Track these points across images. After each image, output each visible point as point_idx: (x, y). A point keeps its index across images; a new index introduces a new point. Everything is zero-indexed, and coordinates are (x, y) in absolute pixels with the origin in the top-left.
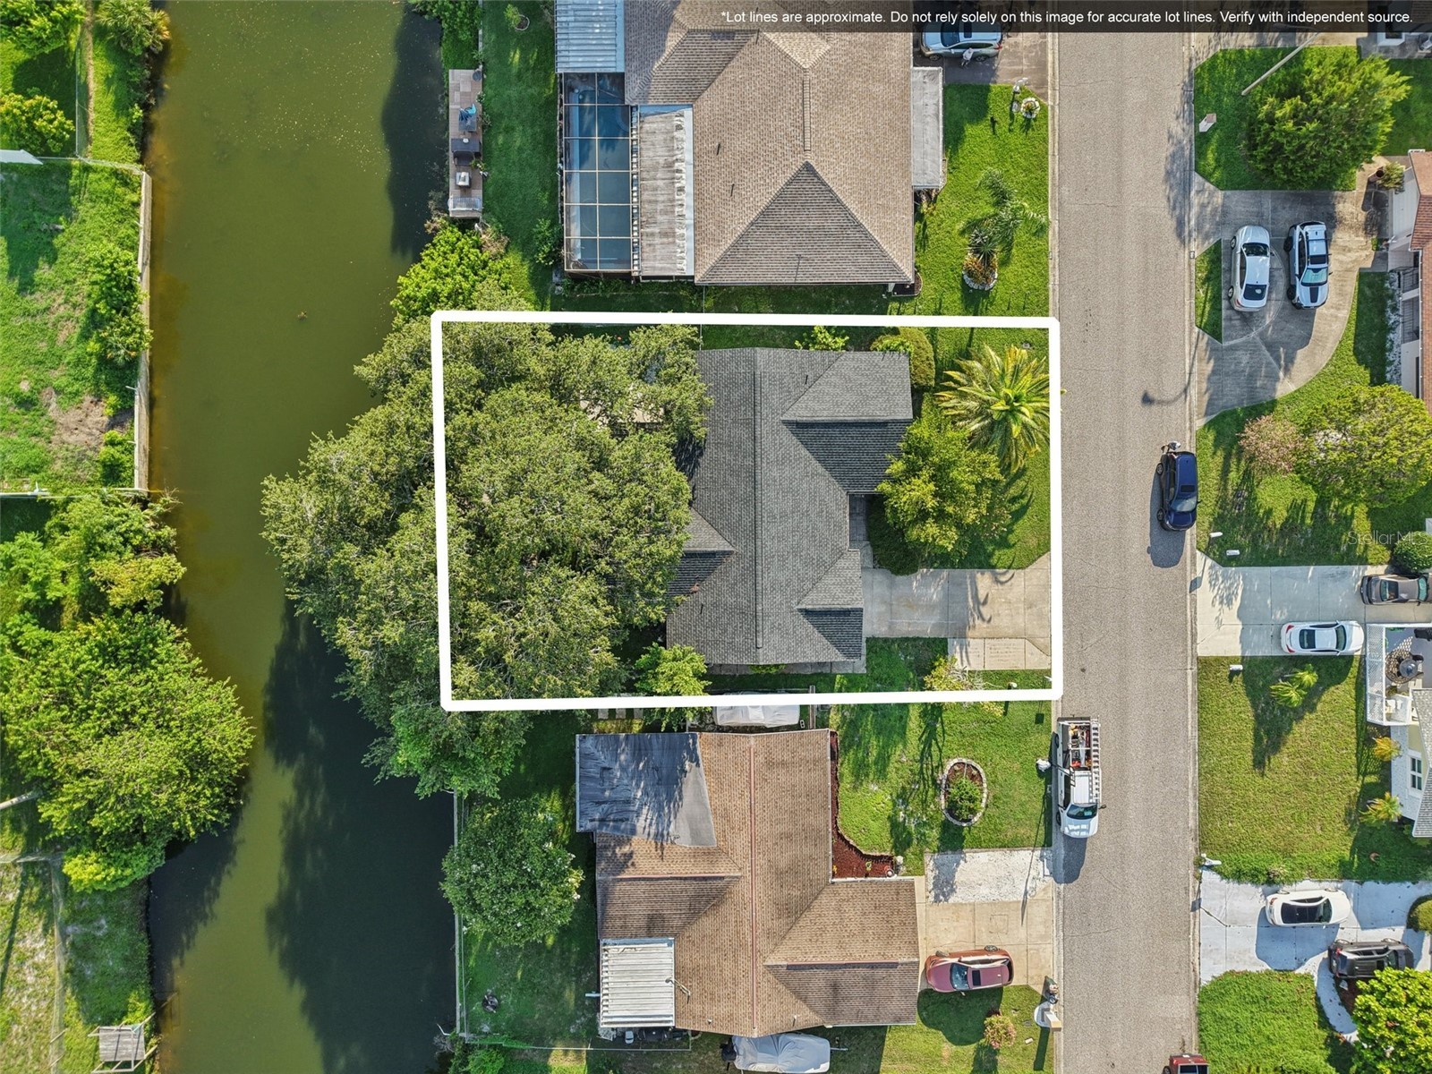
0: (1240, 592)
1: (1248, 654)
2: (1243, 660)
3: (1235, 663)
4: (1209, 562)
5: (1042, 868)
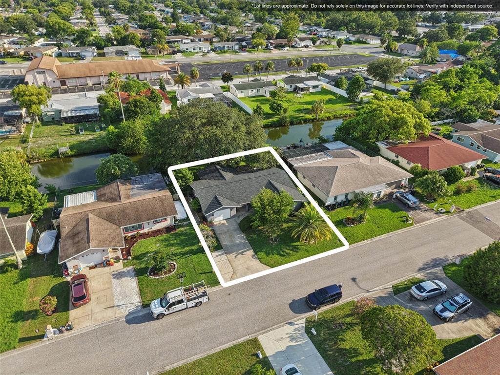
0: (299, 343)
1: (270, 359)
2: (266, 358)
3: (262, 354)
4: (304, 325)
5: (132, 308)
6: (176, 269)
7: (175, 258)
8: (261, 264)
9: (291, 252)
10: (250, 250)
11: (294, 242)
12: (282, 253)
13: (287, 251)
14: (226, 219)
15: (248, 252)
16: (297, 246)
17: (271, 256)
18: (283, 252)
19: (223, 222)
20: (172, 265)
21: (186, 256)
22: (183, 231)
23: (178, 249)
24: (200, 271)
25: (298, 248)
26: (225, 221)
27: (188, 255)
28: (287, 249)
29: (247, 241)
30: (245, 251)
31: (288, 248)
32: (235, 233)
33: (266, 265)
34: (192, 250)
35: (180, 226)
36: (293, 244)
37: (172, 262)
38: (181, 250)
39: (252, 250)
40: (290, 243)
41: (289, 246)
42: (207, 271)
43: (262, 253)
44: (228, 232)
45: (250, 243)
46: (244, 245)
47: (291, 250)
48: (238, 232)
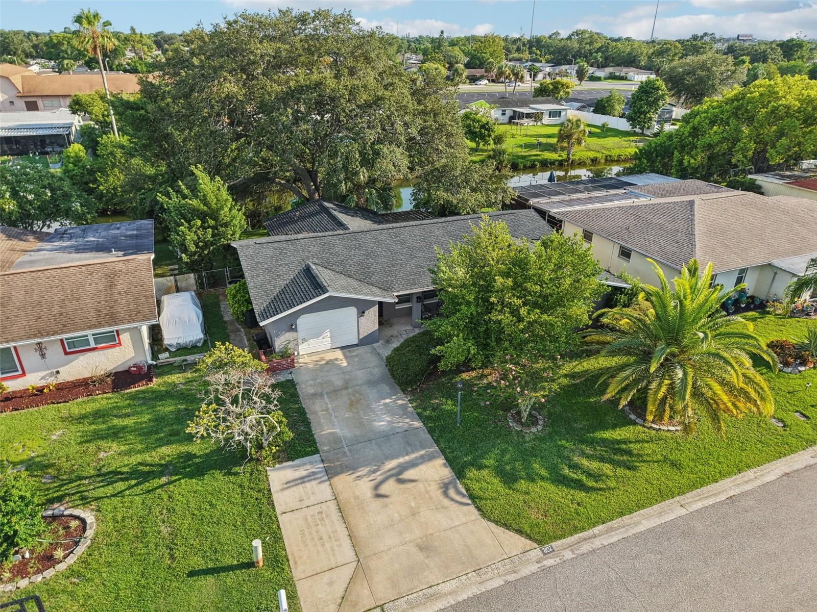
6: (81, 550)
7: (99, 492)
8: (484, 523)
9: (607, 469)
10: (430, 458)
11: (605, 428)
12: (566, 471)
13: (585, 462)
14: (342, 348)
15: (423, 467)
16: (625, 442)
17: (523, 485)
18: (575, 467)
19: (330, 356)
20: (74, 524)
21: (156, 482)
22: (175, 385)
23: (129, 453)
24: (197, 562)
25: (629, 453)
26: (339, 354)
27: (164, 480)
28: (583, 454)
29: (417, 424)
30: (413, 464)
31: (589, 451)
32: (372, 393)
33: (506, 526)
34: (190, 456)
35: (170, 368)
36: (608, 434)
37: (76, 512)
38: (139, 458)
39: (441, 461)
40: (594, 429)
41: (592, 443)
42: (229, 561)
43: (485, 472)
44: (346, 388)
45: (431, 431)
46: (408, 441)
47: (602, 460)
48: (386, 388)
